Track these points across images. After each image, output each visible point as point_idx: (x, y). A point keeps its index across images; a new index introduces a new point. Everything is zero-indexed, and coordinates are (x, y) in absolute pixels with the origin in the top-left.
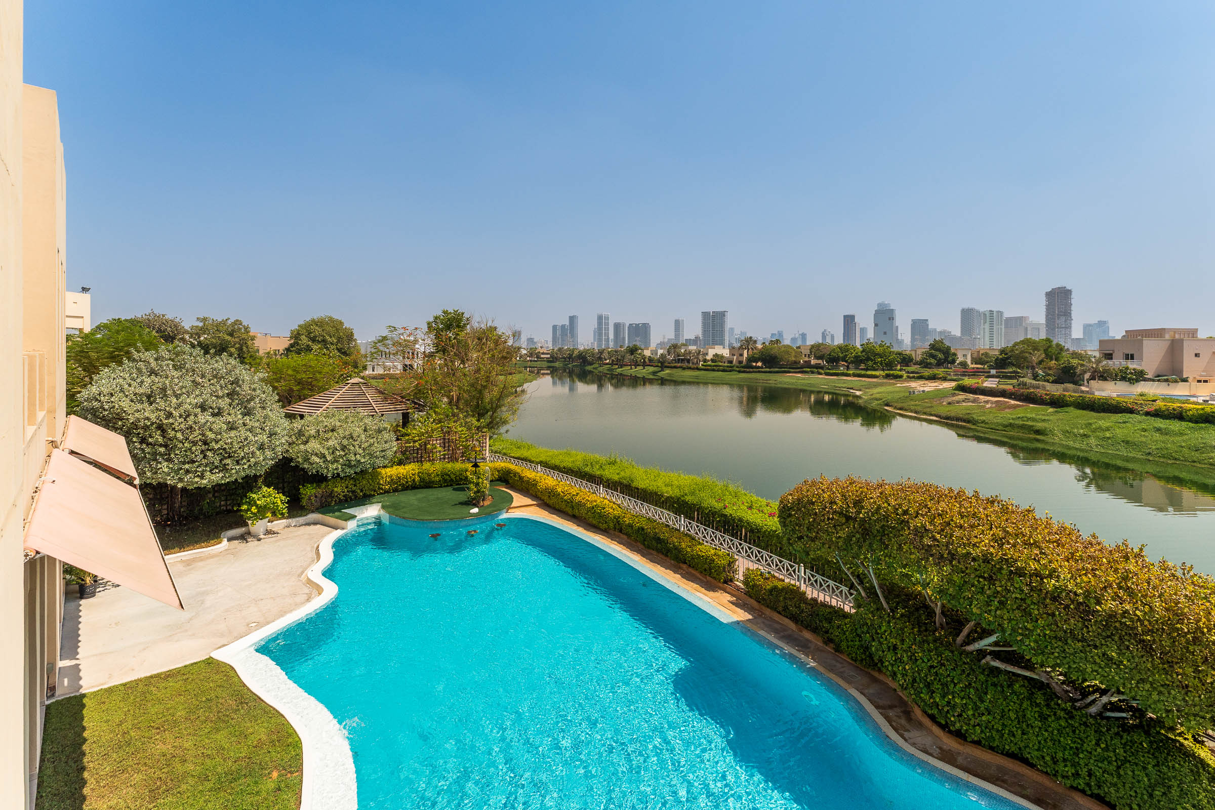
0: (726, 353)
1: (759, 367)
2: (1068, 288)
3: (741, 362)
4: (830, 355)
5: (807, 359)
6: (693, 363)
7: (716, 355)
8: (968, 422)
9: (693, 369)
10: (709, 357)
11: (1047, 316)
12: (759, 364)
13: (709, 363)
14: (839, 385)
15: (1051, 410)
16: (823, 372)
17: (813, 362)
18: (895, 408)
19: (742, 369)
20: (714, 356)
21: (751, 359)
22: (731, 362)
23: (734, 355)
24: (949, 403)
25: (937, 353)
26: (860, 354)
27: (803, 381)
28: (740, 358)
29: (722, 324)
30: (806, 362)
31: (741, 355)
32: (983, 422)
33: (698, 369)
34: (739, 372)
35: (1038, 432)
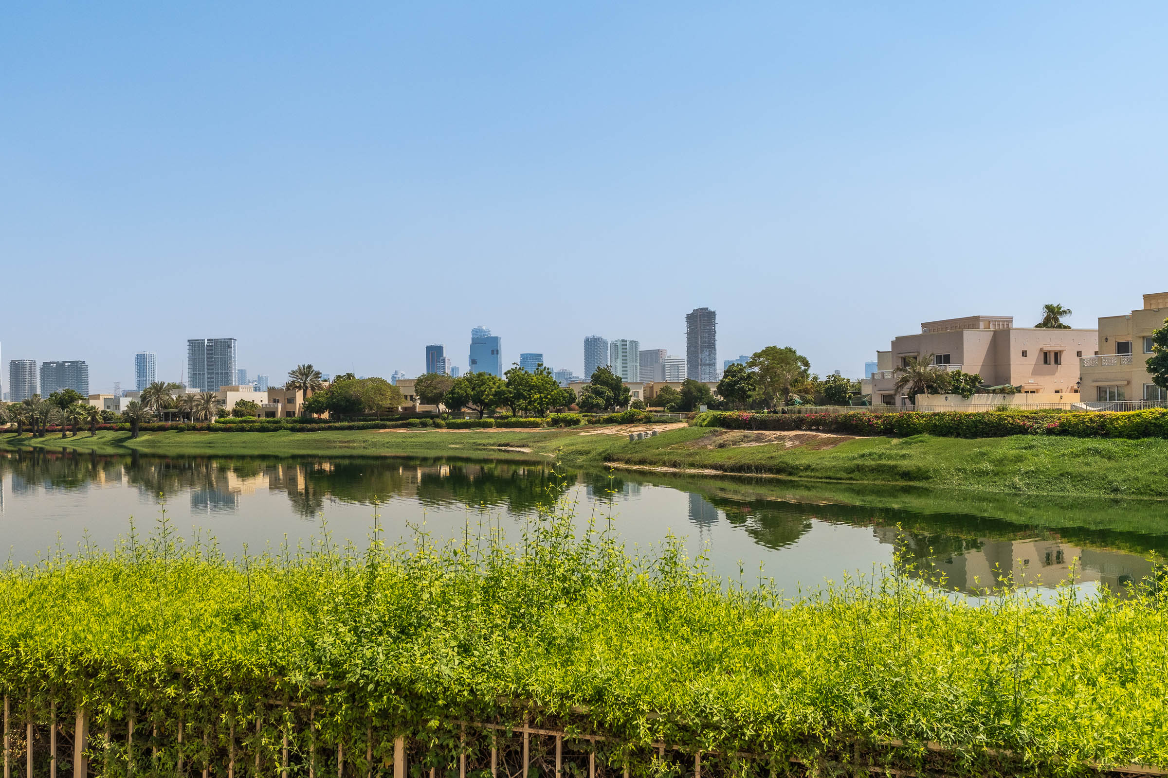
0: (261, 399)
1: (325, 421)
2: (710, 309)
3: (290, 414)
4: (452, 392)
5: (409, 404)
6: (197, 420)
7: (242, 403)
9: (201, 429)
10: (229, 407)
11: (688, 348)
12: (325, 415)
13: (231, 417)
15: (895, 441)
16: (443, 422)
17: (419, 407)
19: (299, 426)
20: (237, 404)
21: (311, 407)
22: (273, 414)
23: (276, 401)
24: (721, 446)
25: (605, 389)
26: (504, 388)
27: (416, 440)
28: (290, 407)
29: (226, 362)
30: (405, 409)
31: (292, 401)
32: (808, 468)
33: (210, 429)
34: (293, 430)
35: (906, 475)
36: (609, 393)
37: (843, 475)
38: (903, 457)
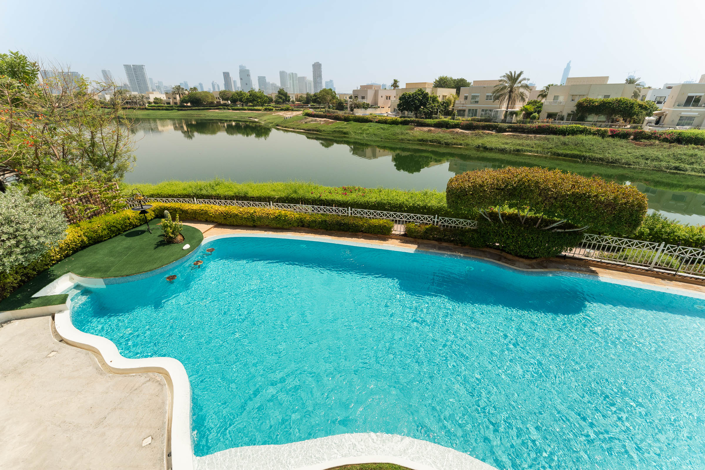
0: (163, 97)
1: (189, 107)
2: (320, 63)
3: (176, 103)
4: (232, 97)
5: (218, 100)
6: (140, 105)
7: (156, 99)
8: (318, 131)
9: (143, 109)
10: (152, 100)
11: (313, 77)
12: (189, 104)
13: (153, 104)
14: (244, 116)
15: (345, 123)
16: (230, 108)
17: (222, 102)
18: (282, 127)
19: (180, 108)
20: (154, 99)
21: (183, 101)
22: (169, 103)
23: (169, 98)
24: (306, 123)
25: (282, 96)
26: (249, 97)
27: (221, 115)
28: (175, 101)
29: (143, 75)
30: (217, 102)
31: (175, 98)
32: (324, 131)
33: (146, 109)
34: (178, 110)
35: (345, 133)
36: (284, 98)
37: (331, 133)
38: (345, 128)
